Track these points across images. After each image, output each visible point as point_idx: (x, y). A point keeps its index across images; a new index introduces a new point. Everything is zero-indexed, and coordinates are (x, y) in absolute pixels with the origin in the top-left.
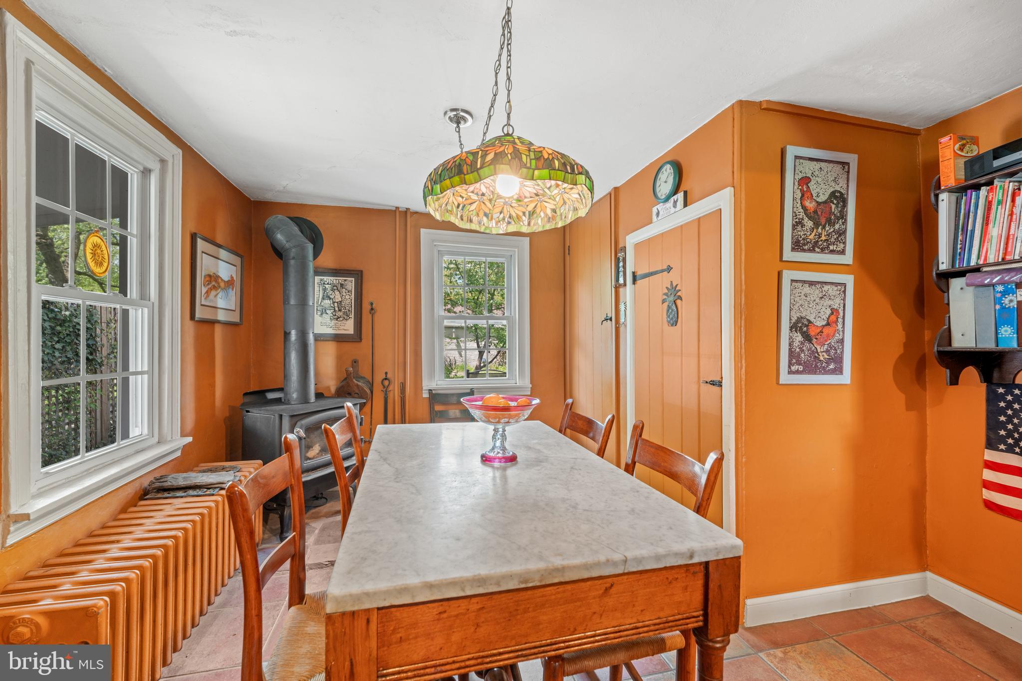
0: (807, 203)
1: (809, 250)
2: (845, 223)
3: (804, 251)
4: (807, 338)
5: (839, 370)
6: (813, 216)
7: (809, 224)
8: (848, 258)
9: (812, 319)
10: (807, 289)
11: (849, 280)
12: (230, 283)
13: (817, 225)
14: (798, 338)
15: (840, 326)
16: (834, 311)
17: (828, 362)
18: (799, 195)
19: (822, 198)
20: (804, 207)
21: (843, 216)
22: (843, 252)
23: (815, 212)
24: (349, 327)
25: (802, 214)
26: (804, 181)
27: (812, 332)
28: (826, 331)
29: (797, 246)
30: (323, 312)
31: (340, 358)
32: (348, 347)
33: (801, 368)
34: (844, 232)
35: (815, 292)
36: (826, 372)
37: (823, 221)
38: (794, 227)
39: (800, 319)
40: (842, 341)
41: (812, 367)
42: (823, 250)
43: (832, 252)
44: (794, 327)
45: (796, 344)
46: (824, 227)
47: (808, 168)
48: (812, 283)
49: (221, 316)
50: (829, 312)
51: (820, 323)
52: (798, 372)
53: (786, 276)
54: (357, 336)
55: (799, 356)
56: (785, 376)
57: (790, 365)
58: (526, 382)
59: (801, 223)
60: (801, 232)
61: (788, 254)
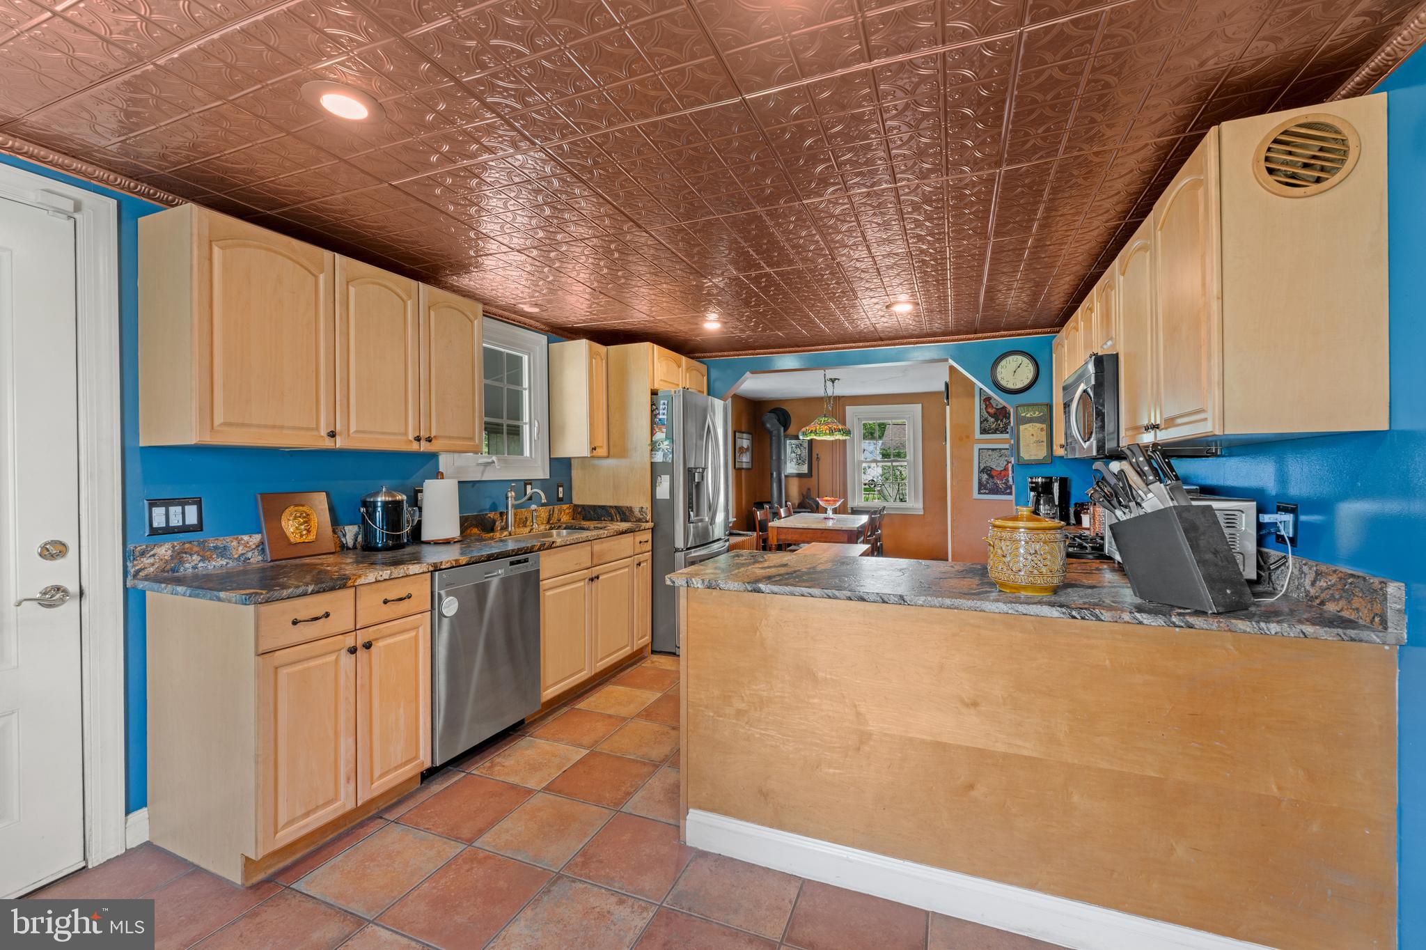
0: (990, 410)
1: (992, 433)
3: (989, 433)
4: (991, 476)
5: (1009, 493)
6: (994, 416)
7: (992, 420)
9: (994, 467)
10: (990, 452)
12: (747, 449)
13: (997, 420)
14: (985, 477)
16: (1009, 463)
17: (1006, 489)
18: (984, 406)
19: (1001, 407)
20: (987, 412)
23: (995, 413)
24: (805, 469)
25: (986, 415)
26: (987, 399)
27: (994, 473)
28: (1004, 473)
29: (983, 431)
30: (792, 460)
31: (800, 487)
32: (805, 480)
33: (987, 491)
35: (996, 454)
36: (1003, 493)
37: (1001, 417)
38: (981, 423)
39: (985, 468)
41: (995, 491)
42: (1002, 432)
44: (982, 471)
45: (984, 479)
46: (1002, 421)
48: (993, 450)
49: (744, 466)
50: (1005, 463)
51: (999, 469)
52: (985, 493)
53: (976, 447)
54: (810, 474)
55: (986, 485)
56: (976, 495)
57: (979, 490)
58: (920, 505)
59: (986, 420)
60: (986, 425)
61: (978, 435)
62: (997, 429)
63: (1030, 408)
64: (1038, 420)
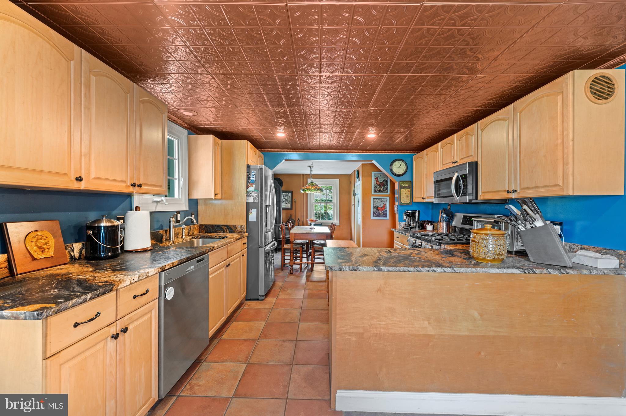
0: (377, 183)
1: (378, 192)
2: (387, 186)
4: (378, 210)
5: (386, 216)
6: (379, 185)
7: (378, 187)
8: (389, 193)
9: (379, 206)
10: (377, 200)
11: (388, 198)
13: (380, 187)
14: (375, 210)
15: (386, 207)
16: (385, 204)
17: (383, 215)
18: (375, 181)
19: (381, 181)
21: (387, 184)
22: (387, 192)
23: (379, 184)
24: (289, 206)
25: (376, 185)
26: (377, 178)
27: (379, 209)
28: (382, 208)
29: (375, 191)
30: (283, 202)
32: (289, 211)
34: (387, 188)
35: (380, 201)
36: (382, 217)
37: (381, 186)
38: (374, 188)
39: (375, 206)
40: (387, 211)
41: (379, 216)
42: (382, 192)
43: (384, 192)
44: (374, 208)
45: (375, 211)
47: (377, 176)
48: (379, 199)
50: (383, 204)
51: (381, 207)
52: (375, 217)
53: (372, 198)
54: (291, 208)
55: (376, 213)
56: (372, 218)
57: (373, 215)
58: (338, 222)
59: (376, 187)
60: (376, 189)
61: (373, 193)
62: (380, 191)
63: (405, 183)
64: (408, 187)
